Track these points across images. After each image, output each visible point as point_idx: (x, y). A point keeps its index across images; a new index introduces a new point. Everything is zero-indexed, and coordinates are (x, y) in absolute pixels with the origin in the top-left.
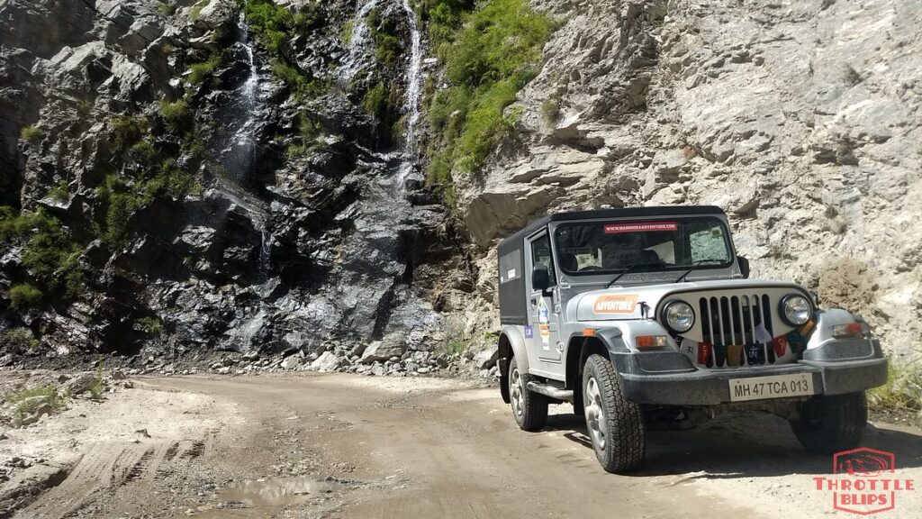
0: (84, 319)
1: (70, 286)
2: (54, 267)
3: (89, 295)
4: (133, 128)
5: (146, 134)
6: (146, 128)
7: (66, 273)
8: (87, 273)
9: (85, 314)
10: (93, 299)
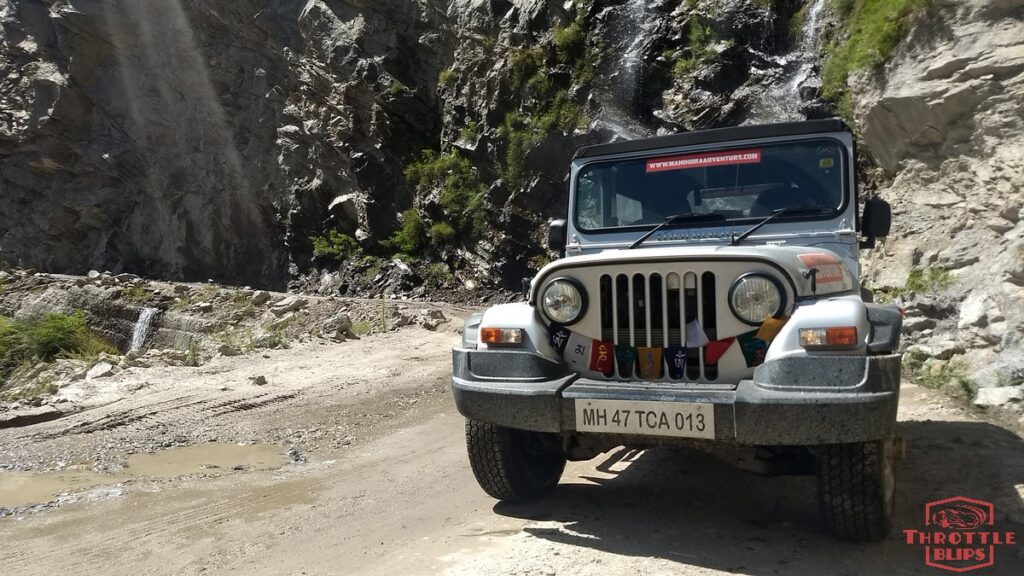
0: (486, 256)
1: (476, 225)
2: (464, 206)
3: (490, 233)
4: (529, 61)
5: (541, 66)
6: (541, 60)
7: (473, 212)
8: (489, 212)
9: (487, 251)
10: (493, 237)
